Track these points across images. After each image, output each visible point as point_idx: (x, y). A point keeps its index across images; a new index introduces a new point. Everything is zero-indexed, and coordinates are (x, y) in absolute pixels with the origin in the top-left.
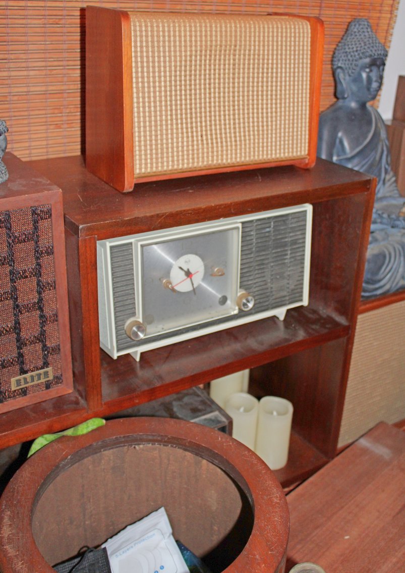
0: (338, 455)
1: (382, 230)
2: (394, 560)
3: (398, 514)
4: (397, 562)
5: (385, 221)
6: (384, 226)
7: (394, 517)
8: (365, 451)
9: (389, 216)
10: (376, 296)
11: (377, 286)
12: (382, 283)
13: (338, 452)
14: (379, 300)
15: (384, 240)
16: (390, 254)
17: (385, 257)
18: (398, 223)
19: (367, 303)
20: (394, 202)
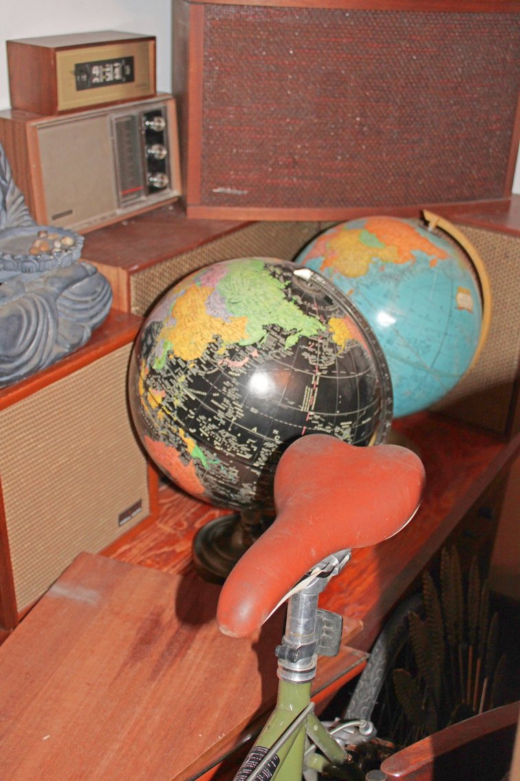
0: (20, 621)
1: (12, 278)
2: (117, 746)
3: (115, 679)
4: (121, 749)
5: (9, 265)
6: (14, 273)
7: (110, 685)
8: (61, 602)
9: (13, 257)
10: (20, 377)
11: (17, 363)
12: (24, 358)
13: (20, 619)
14: (27, 382)
15: (16, 293)
16: (28, 312)
17: (20, 318)
18: (28, 265)
19: (7, 392)
20: (24, 234)
